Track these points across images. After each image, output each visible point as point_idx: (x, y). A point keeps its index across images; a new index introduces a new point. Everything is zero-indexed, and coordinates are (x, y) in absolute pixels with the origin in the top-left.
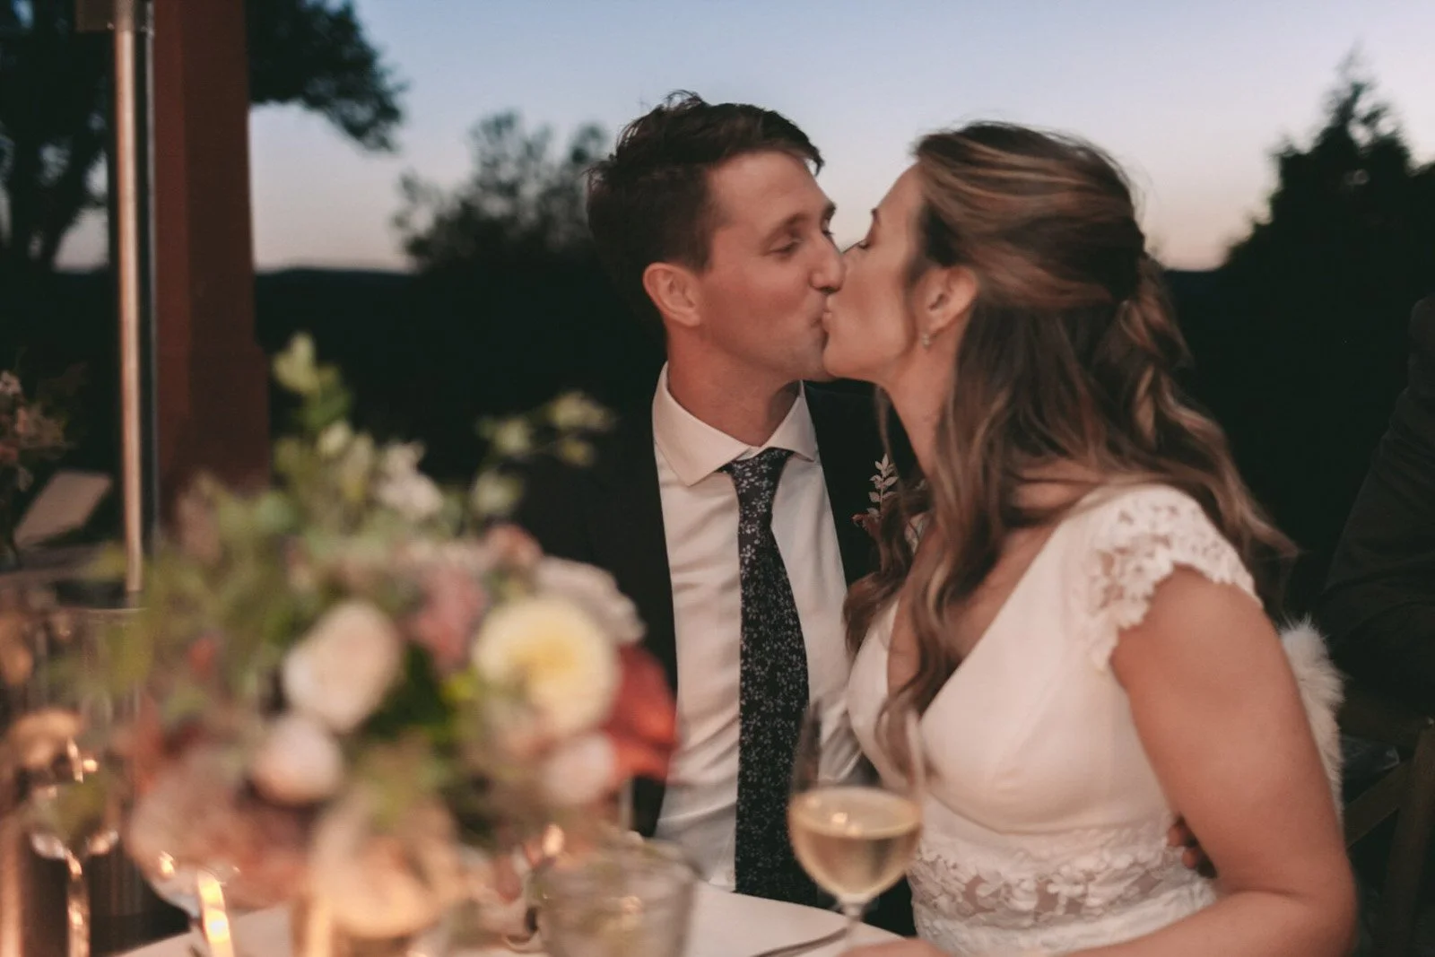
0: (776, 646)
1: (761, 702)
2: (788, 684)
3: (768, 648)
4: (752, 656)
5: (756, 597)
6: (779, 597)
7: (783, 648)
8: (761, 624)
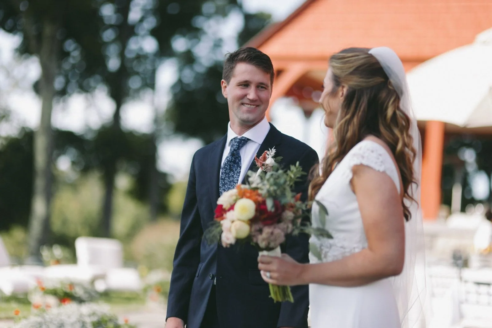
0: (229, 186)
3: (226, 187)
4: (222, 188)
5: (225, 173)
6: (235, 175)
7: (231, 187)
8: (226, 180)
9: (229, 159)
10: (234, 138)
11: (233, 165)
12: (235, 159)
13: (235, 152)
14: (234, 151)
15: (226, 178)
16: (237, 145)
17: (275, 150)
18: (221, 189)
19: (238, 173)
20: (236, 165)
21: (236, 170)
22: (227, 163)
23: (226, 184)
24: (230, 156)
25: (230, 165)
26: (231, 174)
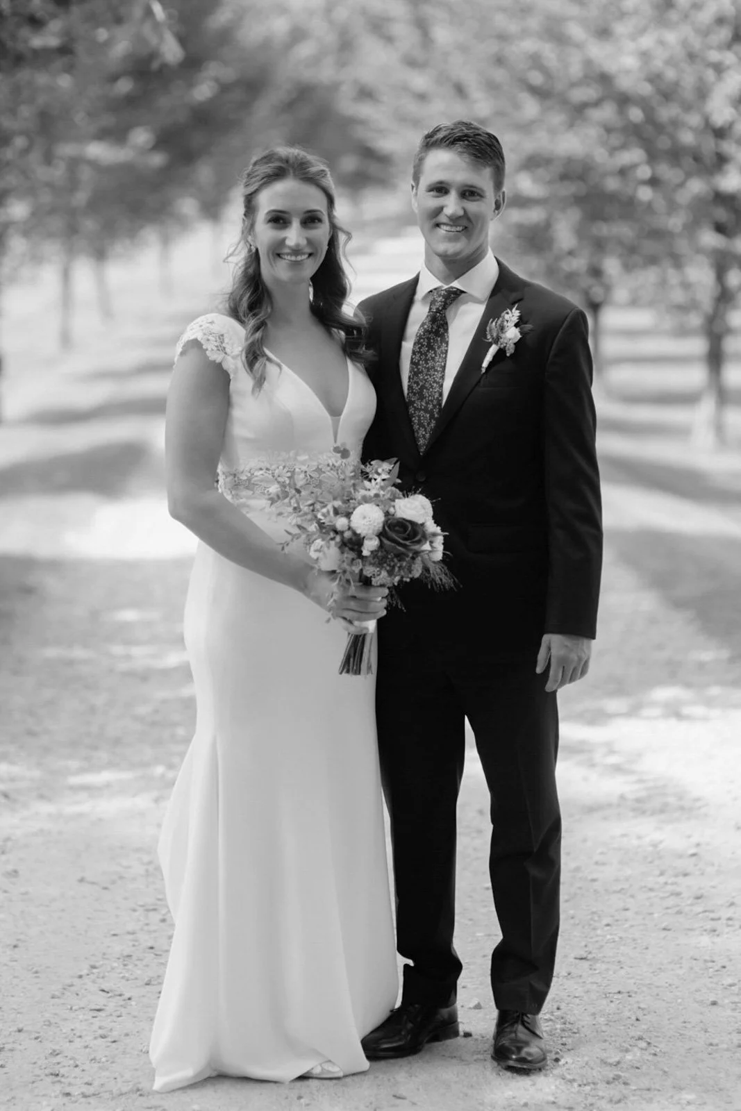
0: (426, 377)
1: (414, 402)
2: (430, 396)
5: (420, 352)
9: (428, 327)
10: (435, 289)
11: (434, 339)
12: (439, 327)
13: (438, 314)
14: (436, 312)
15: (421, 362)
16: (442, 302)
17: (518, 311)
18: (411, 380)
19: (442, 353)
20: (439, 339)
21: (439, 347)
22: (424, 335)
23: (420, 373)
24: (430, 321)
25: (429, 339)
26: (431, 354)
